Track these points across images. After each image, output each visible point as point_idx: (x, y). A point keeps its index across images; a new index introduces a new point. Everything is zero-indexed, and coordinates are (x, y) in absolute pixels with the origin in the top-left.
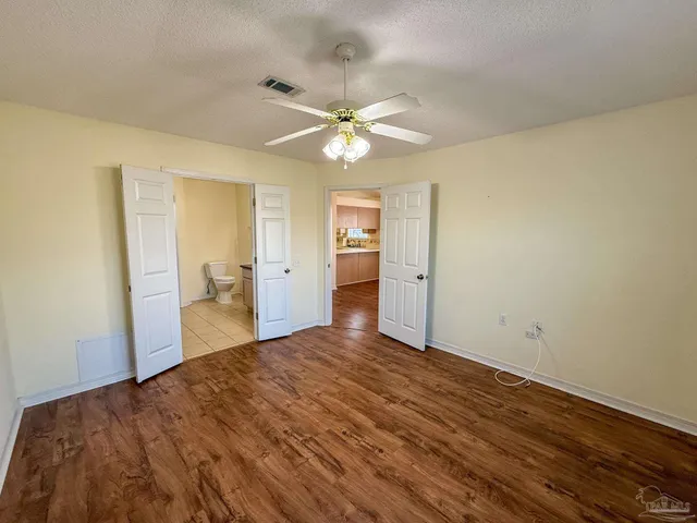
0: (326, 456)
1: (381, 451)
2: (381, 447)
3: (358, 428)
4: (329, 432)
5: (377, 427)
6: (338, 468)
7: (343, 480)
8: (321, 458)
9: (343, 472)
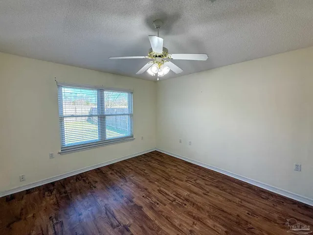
0: (165, 195)
1: (143, 196)
2: (143, 198)
3: (151, 207)
4: (165, 205)
5: (141, 207)
6: (160, 191)
7: (158, 188)
8: (166, 194)
9: (158, 190)
